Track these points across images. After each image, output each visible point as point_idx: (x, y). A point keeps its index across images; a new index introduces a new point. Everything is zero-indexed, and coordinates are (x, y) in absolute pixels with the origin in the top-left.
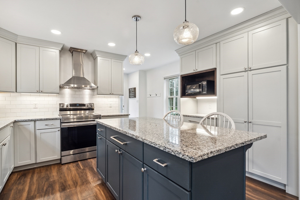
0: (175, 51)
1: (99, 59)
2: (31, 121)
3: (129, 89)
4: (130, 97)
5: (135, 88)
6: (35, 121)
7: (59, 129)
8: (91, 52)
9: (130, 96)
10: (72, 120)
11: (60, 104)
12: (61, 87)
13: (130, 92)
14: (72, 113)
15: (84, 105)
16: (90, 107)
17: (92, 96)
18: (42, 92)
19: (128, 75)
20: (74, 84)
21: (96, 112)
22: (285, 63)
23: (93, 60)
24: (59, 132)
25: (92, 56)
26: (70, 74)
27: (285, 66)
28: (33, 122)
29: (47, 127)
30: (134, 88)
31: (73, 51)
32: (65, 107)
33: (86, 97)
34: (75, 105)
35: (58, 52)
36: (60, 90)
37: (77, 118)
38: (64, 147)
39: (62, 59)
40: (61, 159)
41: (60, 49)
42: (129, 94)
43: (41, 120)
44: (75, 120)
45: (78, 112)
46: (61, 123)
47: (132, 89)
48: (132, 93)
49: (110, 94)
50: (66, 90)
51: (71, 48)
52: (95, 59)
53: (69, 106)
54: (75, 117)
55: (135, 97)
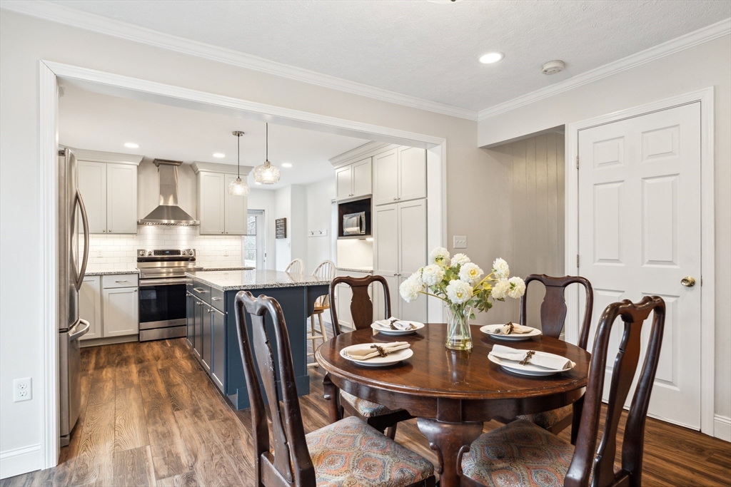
0: (329, 160)
1: (203, 175)
2: (96, 275)
3: (276, 221)
4: (277, 237)
5: (285, 219)
6: (101, 275)
7: (137, 288)
8: (191, 163)
9: (277, 234)
10: (164, 275)
11: (139, 251)
12: (140, 224)
13: (277, 227)
14: (165, 266)
15: (178, 252)
16: (187, 255)
17: (192, 237)
18: (110, 233)
19: (273, 193)
20: (168, 219)
21: (198, 264)
22: (424, 196)
23: (194, 175)
24: (137, 293)
25: (191, 169)
26: (155, 200)
27: (424, 200)
28: (99, 277)
29: (118, 285)
30: (282, 219)
31: (159, 163)
32: (146, 255)
33: (182, 239)
34: (163, 252)
35: (135, 169)
36: (138, 228)
37: (174, 273)
38: (144, 316)
39: (142, 177)
40: (139, 335)
41: (138, 164)
42: (277, 230)
43: (110, 274)
44: (171, 275)
45: (176, 264)
46: (139, 279)
47: (279, 220)
48: (282, 228)
49: (222, 234)
50: (148, 227)
51: (156, 159)
52: (197, 174)
53: (153, 254)
54: (171, 270)
55: (286, 237)
